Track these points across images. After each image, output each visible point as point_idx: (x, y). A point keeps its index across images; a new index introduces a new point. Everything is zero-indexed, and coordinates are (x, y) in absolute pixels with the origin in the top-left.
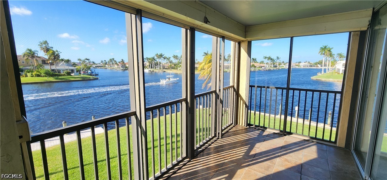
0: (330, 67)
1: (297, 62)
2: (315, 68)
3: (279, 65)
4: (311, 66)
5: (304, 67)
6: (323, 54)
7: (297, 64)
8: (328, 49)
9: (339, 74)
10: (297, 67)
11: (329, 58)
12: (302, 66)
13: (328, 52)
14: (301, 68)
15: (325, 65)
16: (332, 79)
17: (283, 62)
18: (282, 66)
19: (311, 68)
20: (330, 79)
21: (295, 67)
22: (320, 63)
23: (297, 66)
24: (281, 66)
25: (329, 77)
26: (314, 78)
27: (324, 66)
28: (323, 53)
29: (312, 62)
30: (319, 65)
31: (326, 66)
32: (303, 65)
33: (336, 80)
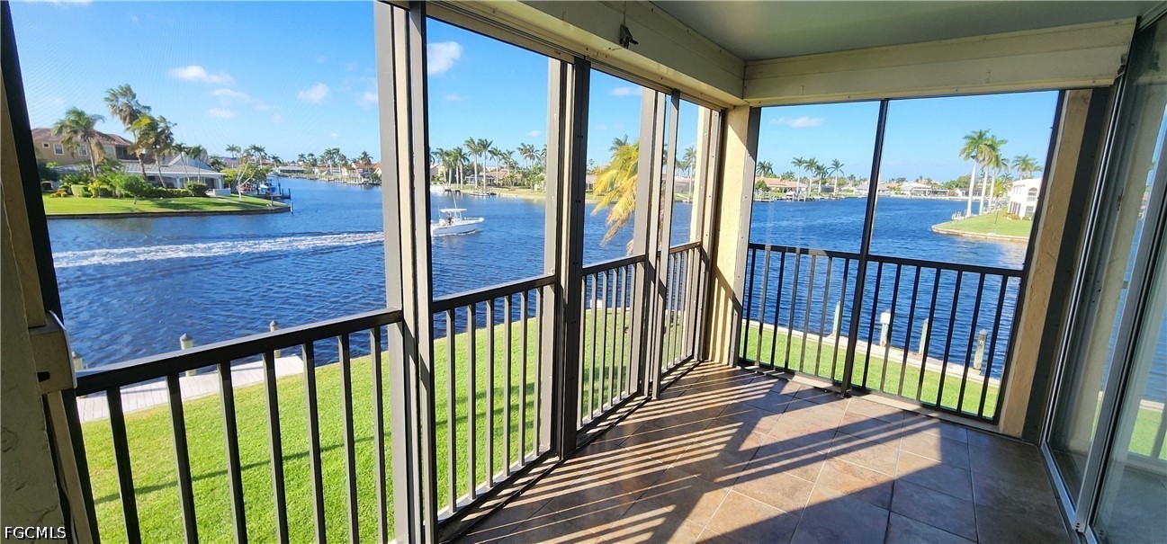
0: (991, 198)
1: (893, 180)
2: (948, 198)
3: (839, 185)
4: (936, 193)
5: (912, 194)
6: (973, 157)
7: (894, 184)
8: (989, 143)
9: (1016, 218)
10: (893, 194)
11: (991, 170)
12: (908, 193)
13: (986, 150)
14: (905, 196)
15: (977, 192)
16: (994, 234)
17: (852, 177)
18: (848, 191)
19: (935, 197)
20: (989, 234)
21: (886, 193)
22: (963, 184)
23: (893, 192)
24: (845, 188)
25: (987, 228)
26: (940, 228)
27: (974, 194)
28: (974, 154)
29: (939, 181)
30: (958, 191)
31: (980, 195)
32: (910, 188)
33: (1007, 237)
